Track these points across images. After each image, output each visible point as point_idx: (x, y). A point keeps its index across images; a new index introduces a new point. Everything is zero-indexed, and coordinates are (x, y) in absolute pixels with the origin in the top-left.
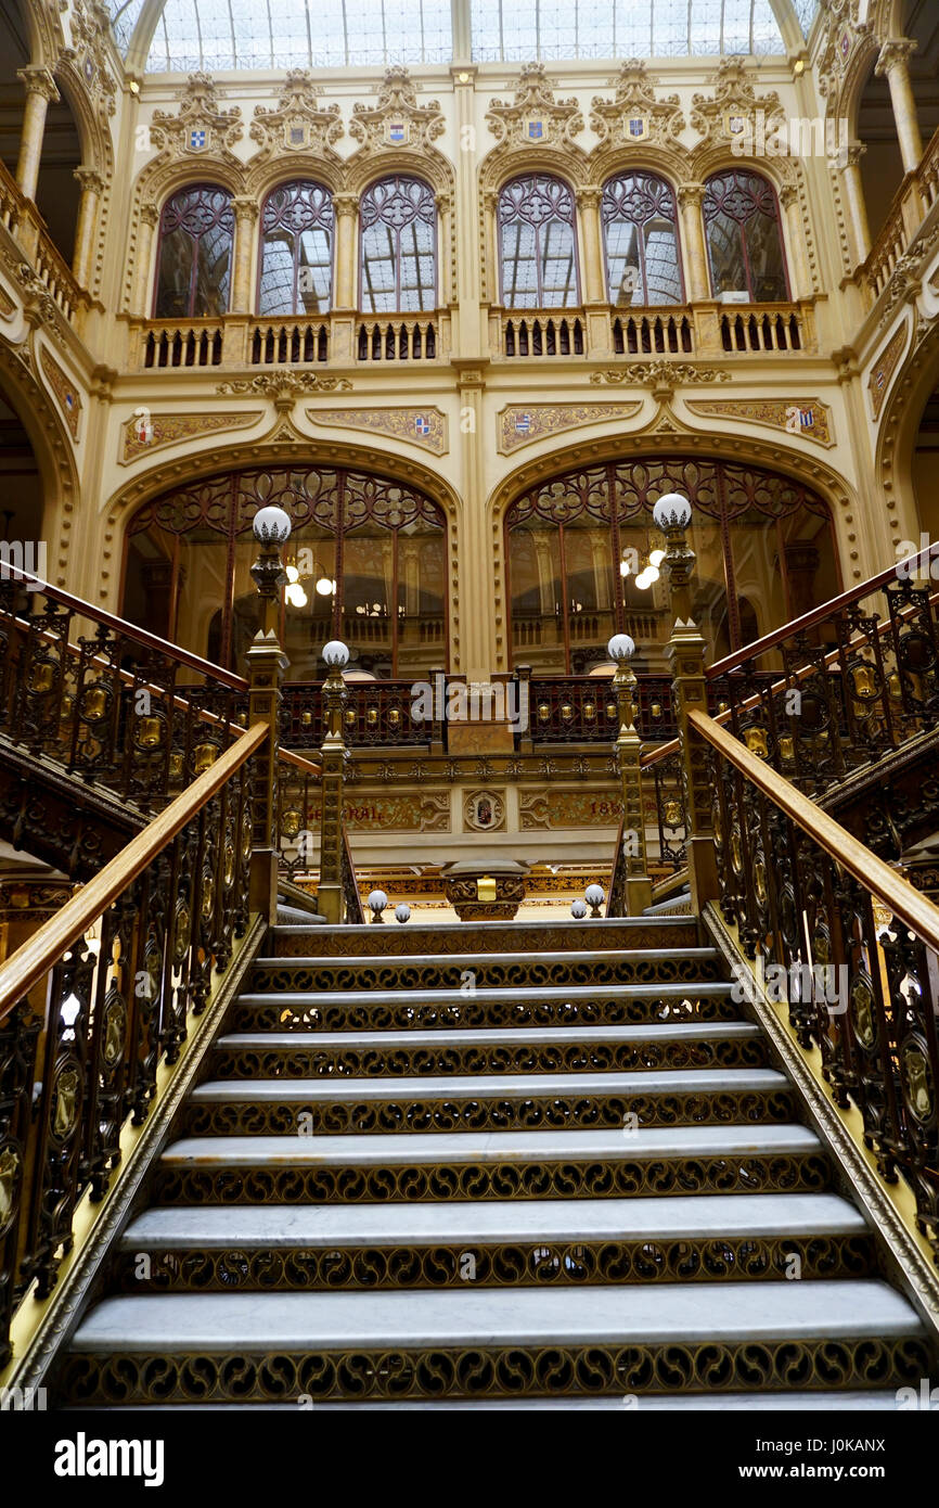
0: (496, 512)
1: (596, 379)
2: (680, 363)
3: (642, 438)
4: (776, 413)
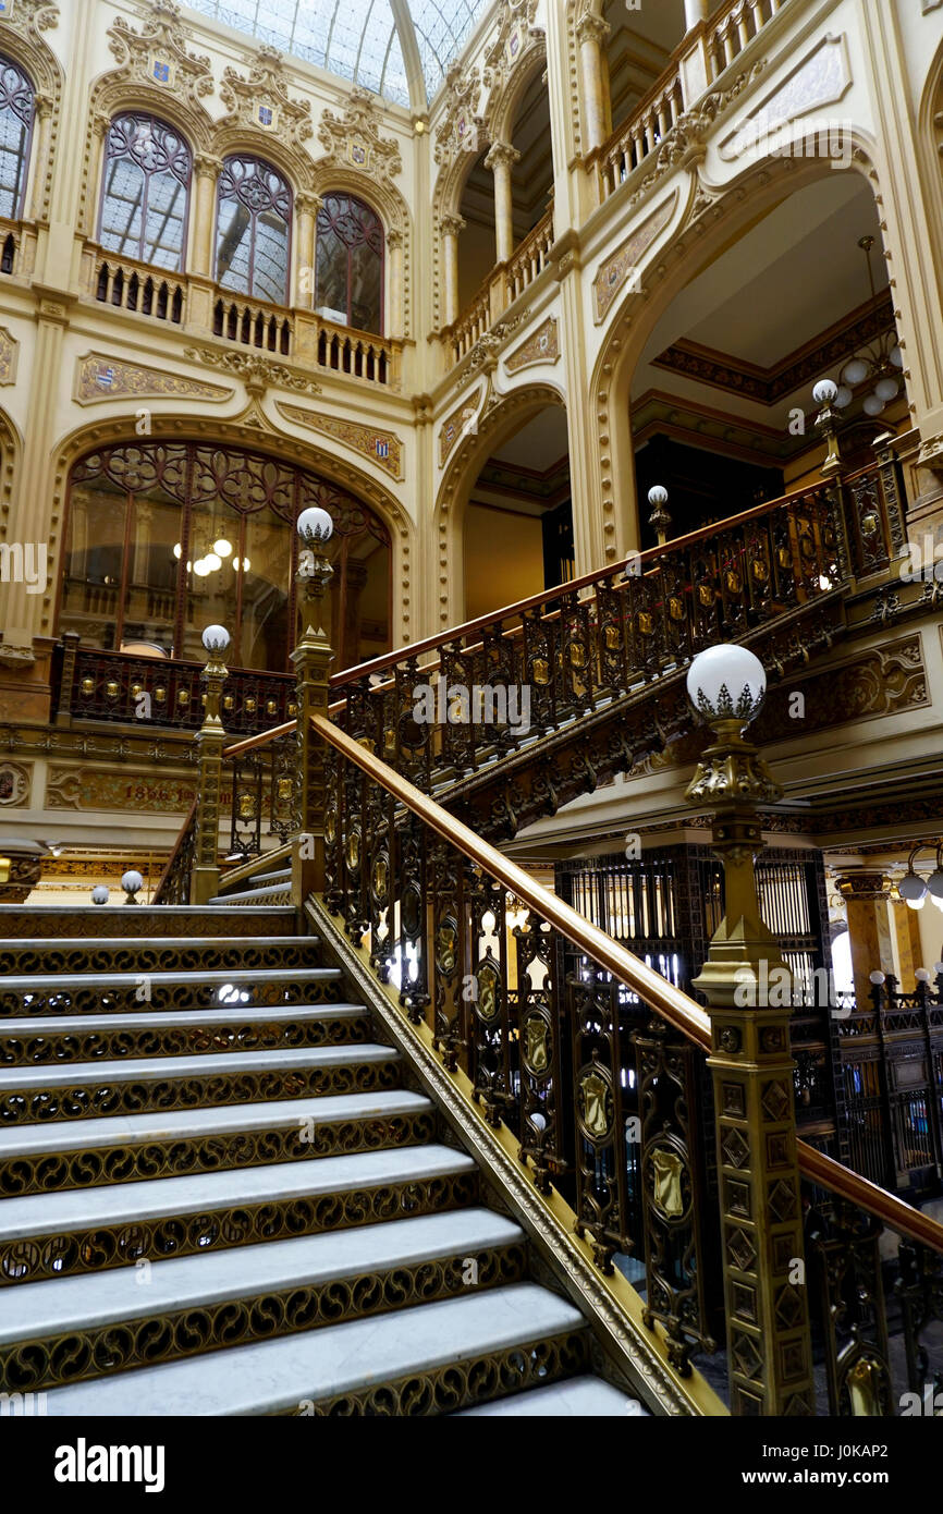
0: (62, 463)
1: (191, 354)
2: (277, 364)
3: (229, 427)
4: (357, 437)
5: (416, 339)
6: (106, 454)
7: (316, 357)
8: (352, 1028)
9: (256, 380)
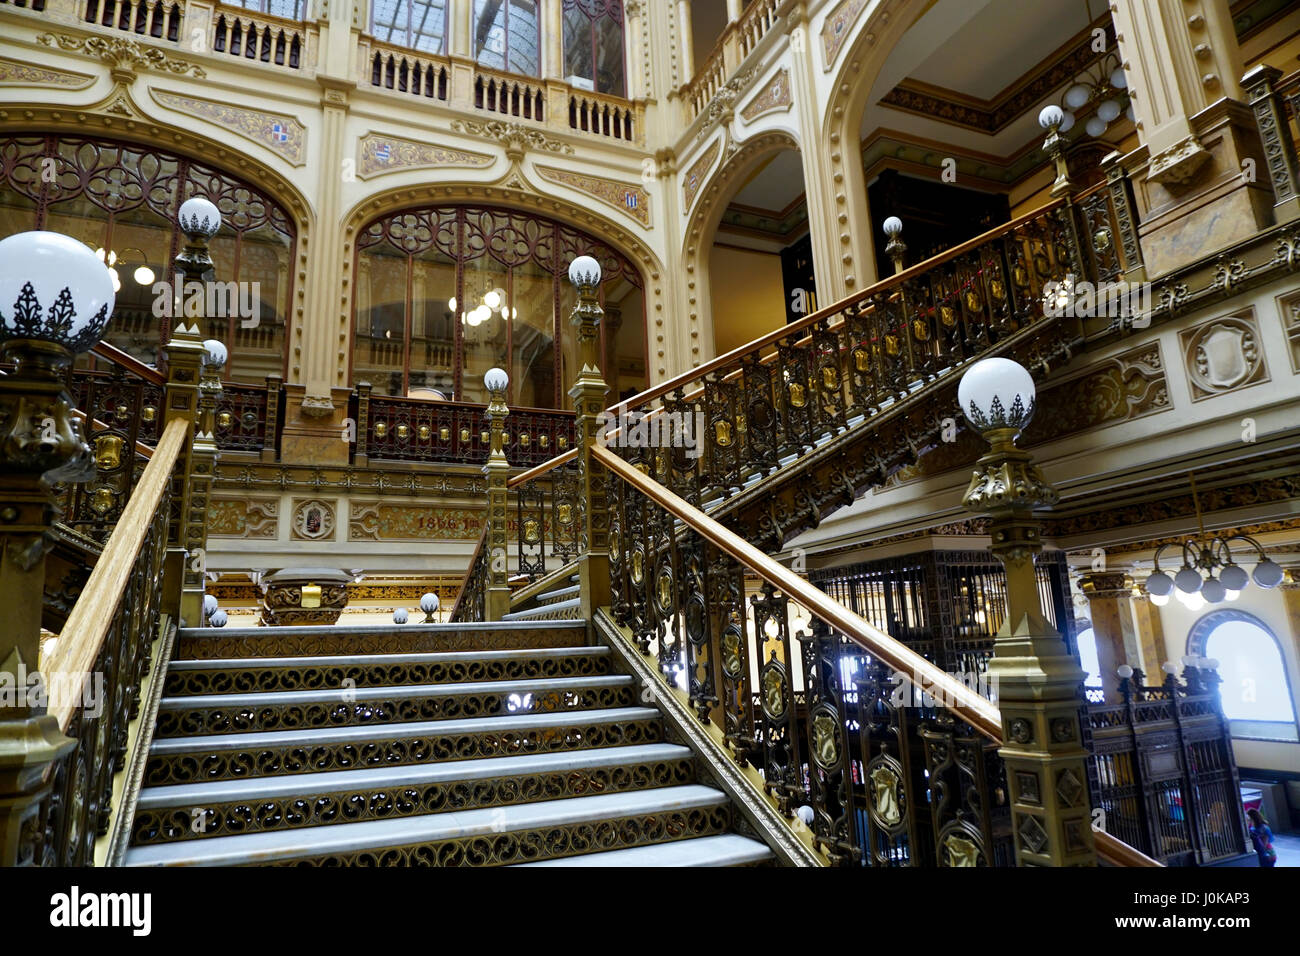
0: (349, 232)
1: (457, 127)
2: (533, 130)
3: (493, 190)
4: (607, 191)
5: (657, 98)
6: (387, 221)
7: (568, 121)
8: (646, 730)
9: (515, 146)
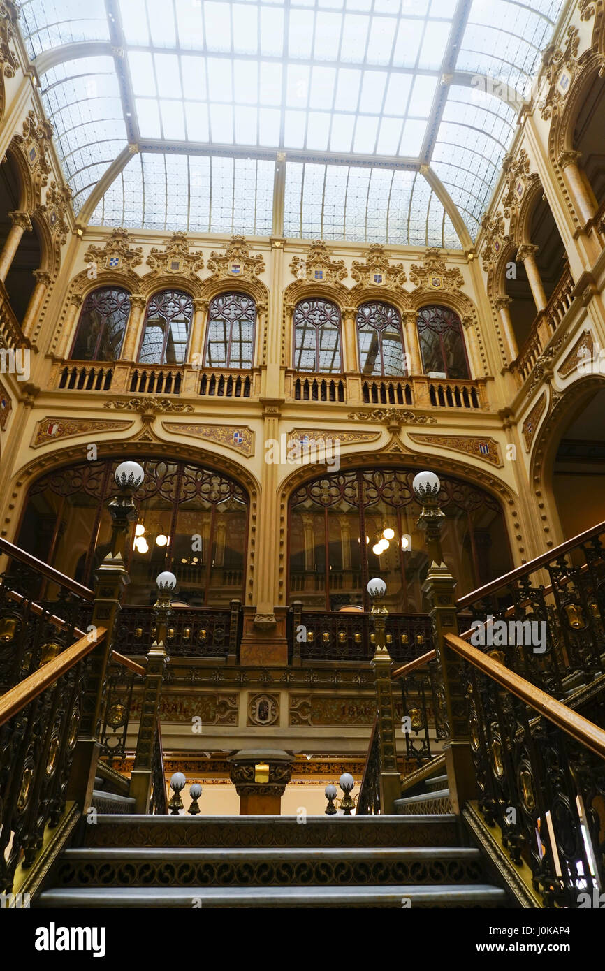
0: (283, 496)
1: (352, 417)
2: (405, 411)
3: (380, 455)
4: (465, 445)
5: (494, 375)
6: (309, 486)
7: (429, 401)
9: (394, 423)
